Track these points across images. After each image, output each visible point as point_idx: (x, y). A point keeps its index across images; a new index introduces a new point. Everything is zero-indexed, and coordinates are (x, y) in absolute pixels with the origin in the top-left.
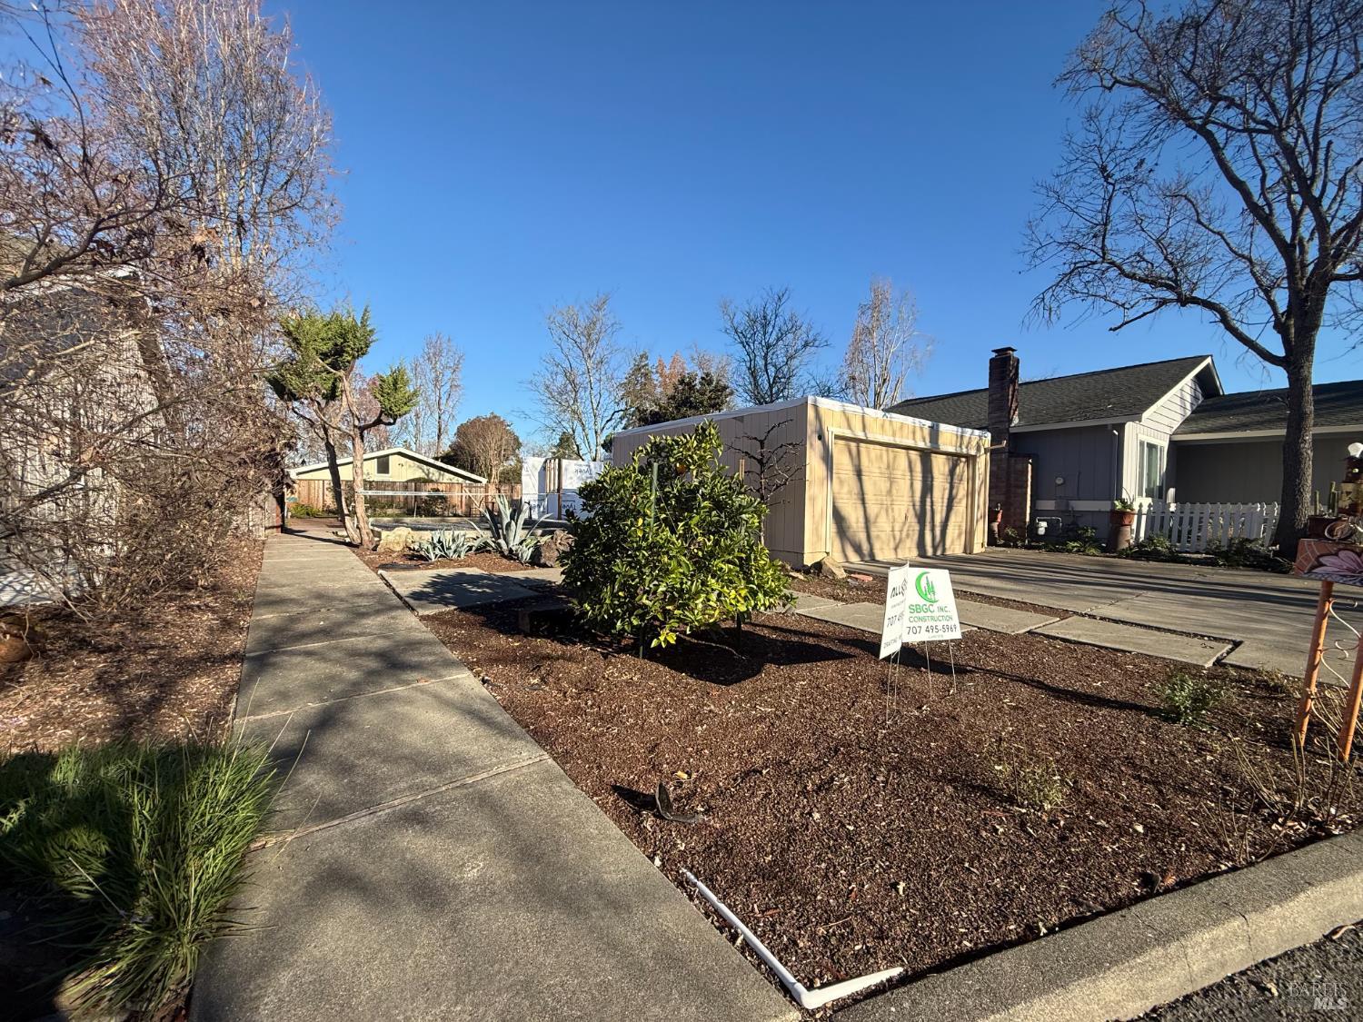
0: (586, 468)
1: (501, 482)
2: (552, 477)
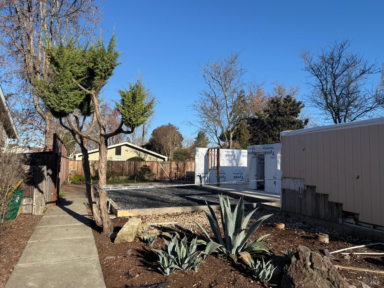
1: (174, 158)
2: (213, 159)
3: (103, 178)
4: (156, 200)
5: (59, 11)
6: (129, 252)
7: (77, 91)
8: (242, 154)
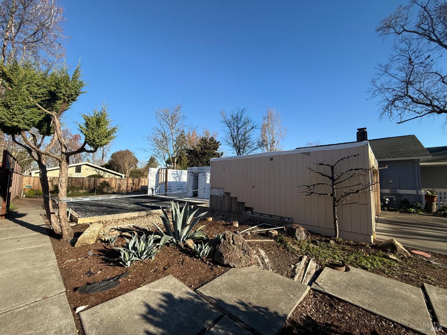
0: (176, 173)
1: (130, 176)
2: (162, 176)
3: (63, 191)
4: (115, 208)
5: (14, 37)
6: (91, 253)
7: (35, 110)
8: (183, 173)
